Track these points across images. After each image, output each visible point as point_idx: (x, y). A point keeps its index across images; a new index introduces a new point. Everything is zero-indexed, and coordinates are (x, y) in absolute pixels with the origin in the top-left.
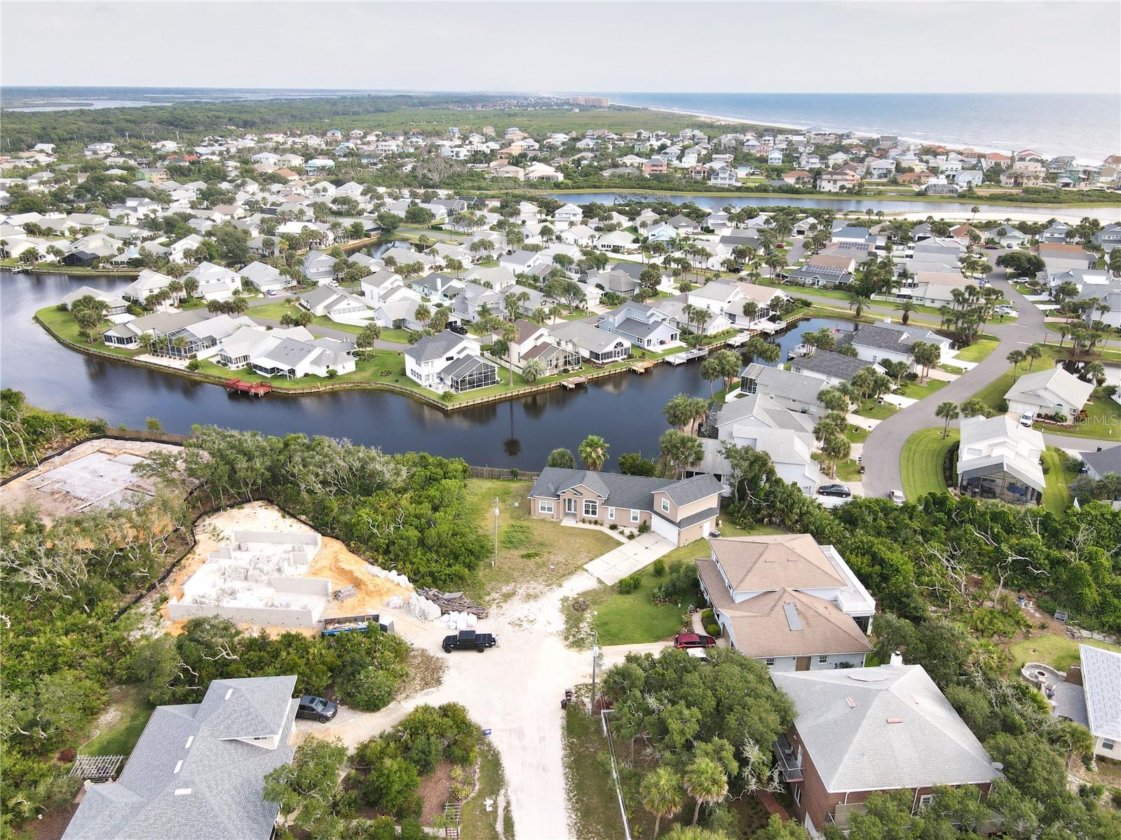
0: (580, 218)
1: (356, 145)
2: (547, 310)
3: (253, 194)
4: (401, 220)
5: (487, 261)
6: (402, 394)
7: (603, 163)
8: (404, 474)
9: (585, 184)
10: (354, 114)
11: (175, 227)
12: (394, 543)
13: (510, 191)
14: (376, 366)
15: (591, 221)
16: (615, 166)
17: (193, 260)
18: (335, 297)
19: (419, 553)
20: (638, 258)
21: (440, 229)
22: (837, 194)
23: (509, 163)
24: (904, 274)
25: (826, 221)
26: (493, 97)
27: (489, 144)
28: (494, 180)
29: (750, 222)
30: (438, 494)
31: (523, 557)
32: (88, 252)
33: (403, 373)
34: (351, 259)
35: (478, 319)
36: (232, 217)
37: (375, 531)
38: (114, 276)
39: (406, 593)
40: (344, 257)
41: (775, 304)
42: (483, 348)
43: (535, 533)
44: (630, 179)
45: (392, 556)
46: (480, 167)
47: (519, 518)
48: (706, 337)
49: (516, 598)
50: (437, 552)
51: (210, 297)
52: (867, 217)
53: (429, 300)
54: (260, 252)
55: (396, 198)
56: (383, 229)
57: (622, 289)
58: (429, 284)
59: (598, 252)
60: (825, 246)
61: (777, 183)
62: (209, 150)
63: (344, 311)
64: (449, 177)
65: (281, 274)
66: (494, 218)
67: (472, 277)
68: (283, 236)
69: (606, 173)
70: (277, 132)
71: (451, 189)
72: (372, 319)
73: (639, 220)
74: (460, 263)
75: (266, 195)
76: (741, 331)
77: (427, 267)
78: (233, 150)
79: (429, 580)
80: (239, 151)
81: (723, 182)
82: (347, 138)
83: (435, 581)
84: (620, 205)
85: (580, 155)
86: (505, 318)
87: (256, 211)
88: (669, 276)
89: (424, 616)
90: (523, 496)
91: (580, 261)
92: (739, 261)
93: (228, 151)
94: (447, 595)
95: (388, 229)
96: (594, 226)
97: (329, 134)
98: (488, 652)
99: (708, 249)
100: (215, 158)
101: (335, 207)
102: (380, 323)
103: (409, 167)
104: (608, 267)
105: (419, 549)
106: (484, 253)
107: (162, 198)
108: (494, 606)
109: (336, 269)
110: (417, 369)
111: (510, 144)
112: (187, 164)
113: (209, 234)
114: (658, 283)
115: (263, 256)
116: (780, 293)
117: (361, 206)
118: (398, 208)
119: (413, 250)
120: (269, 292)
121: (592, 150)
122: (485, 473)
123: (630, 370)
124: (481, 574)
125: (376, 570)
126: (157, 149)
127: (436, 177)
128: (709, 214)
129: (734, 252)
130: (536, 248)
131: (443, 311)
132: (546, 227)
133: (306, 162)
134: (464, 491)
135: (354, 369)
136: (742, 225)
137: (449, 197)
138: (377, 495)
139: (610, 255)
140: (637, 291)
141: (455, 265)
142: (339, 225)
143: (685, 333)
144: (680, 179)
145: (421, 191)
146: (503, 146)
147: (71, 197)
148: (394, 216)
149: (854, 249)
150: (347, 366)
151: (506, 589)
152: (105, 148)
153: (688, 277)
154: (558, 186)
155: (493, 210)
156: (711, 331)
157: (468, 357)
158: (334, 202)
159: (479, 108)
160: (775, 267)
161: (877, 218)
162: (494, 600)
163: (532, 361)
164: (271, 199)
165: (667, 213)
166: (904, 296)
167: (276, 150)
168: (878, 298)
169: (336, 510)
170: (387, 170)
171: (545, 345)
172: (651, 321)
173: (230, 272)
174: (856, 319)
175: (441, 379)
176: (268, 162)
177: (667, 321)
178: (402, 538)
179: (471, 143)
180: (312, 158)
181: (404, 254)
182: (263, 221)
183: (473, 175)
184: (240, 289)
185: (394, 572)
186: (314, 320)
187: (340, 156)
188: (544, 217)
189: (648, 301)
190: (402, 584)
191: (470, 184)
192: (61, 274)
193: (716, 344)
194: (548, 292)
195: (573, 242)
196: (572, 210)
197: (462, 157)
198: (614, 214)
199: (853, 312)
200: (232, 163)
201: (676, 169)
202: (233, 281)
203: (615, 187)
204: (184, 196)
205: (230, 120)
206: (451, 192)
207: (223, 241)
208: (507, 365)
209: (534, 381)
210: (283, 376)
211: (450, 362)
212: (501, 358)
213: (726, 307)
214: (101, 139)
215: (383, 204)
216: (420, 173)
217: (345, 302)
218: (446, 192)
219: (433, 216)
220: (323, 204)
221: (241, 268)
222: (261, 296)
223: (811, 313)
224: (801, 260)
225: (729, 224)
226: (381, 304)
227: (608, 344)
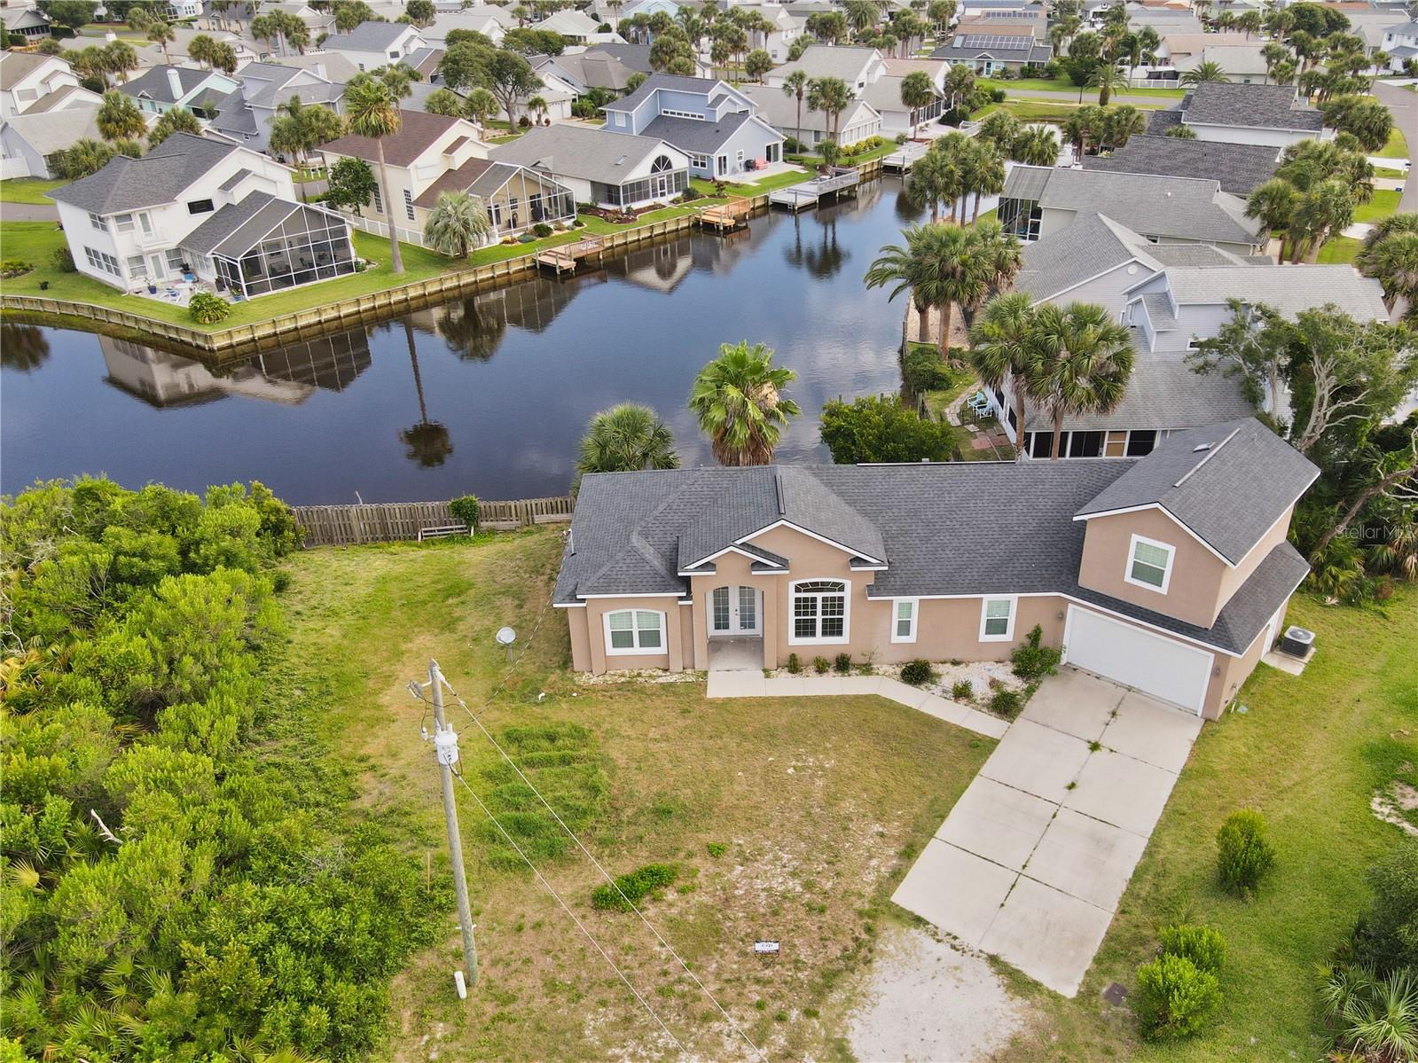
33: (62, 260)
110: (98, 241)
122: (359, 526)
123: (696, 225)
156: (849, 137)
157: (257, 198)
171: (474, 166)
172: (719, 113)
175: (186, 269)
209: (462, 258)
211: (204, 217)
227: (634, 163)
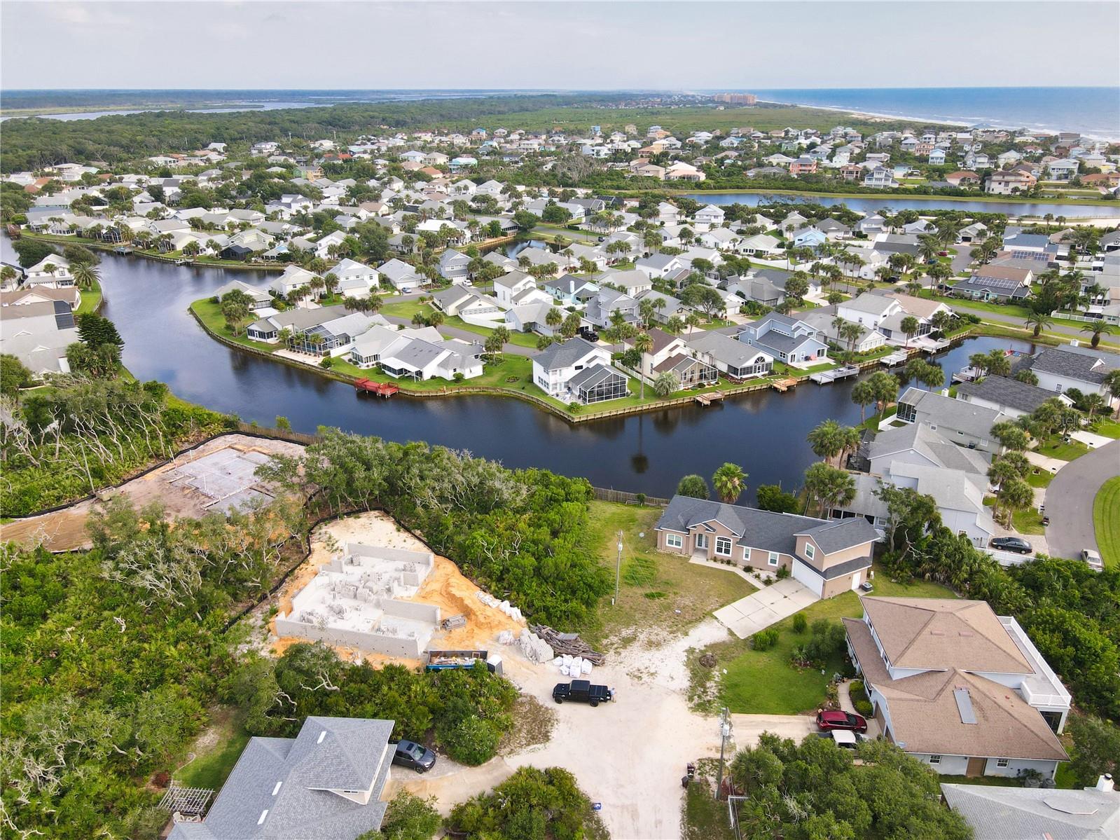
0: (721, 220)
1: (499, 143)
2: (683, 319)
3: (399, 191)
4: (538, 219)
5: (623, 264)
6: (527, 402)
7: (748, 162)
8: (524, 492)
9: (728, 184)
10: (499, 113)
11: (323, 223)
12: (508, 571)
13: (649, 191)
14: (503, 371)
15: (732, 223)
16: (761, 165)
17: (336, 255)
18: (467, 297)
19: (534, 584)
20: (783, 264)
21: (577, 229)
22: (1008, 196)
23: (650, 162)
24: (1093, 290)
25: (997, 226)
26: (637, 96)
27: (630, 142)
28: (634, 179)
29: (908, 227)
30: (557, 518)
31: (647, 596)
32: (243, 246)
33: (531, 380)
34: (486, 259)
35: (610, 326)
36: (377, 214)
37: (490, 555)
38: (264, 270)
39: (518, 628)
40: (479, 256)
41: (938, 319)
42: (613, 357)
43: (661, 569)
44: (776, 180)
45: (505, 584)
46: (620, 166)
47: (644, 550)
48: (857, 353)
49: (636, 644)
50: (554, 584)
51: (348, 294)
52: (1045, 223)
53: (561, 303)
54: (400, 249)
55: (534, 197)
56: (519, 228)
57: (764, 299)
58: (563, 286)
59: (740, 257)
60: (995, 255)
61: (939, 185)
62: (362, 148)
63: (476, 311)
64: (588, 176)
65: (416, 272)
66: (632, 219)
67: (606, 280)
68: (422, 233)
69: (751, 173)
70: (425, 132)
71: (590, 188)
72: (503, 321)
73: (784, 224)
74: (595, 265)
75: (410, 192)
76: (897, 348)
77: (560, 269)
78: (384, 149)
79: (543, 615)
80: (389, 149)
81: (878, 183)
82: (491, 137)
83: (549, 616)
84: (765, 207)
85: (723, 154)
86: (638, 325)
87: (400, 208)
88: (816, 285)
89: (535, 656)
90: (649, 526)
91: (720, 267)
92: (896, 269)
93: (379, 149)
94: (562, 635)
95: (524, 227)
96: (735, 229)
97: (474, 133)
98: (602, 707)
99: (861, 256)
100: (367, 156)
101: (474, 205)
102: (509, 326)
103: (549, 166)
104: (750, 275)
105: (535, 579)
106: (620, 255)
107: (314, 195)
108: (612, 652)
109: (470, 268)
110: (544, 376)
111: (651, 143)
112: (340, 162)
113: (353, 230)
114: (805, 292)
115: (403, 253)
116: (943, 307)
117: (500, 205)
118: (535, 207)
119: (548, 251)
120: (404, 290)
121: (736, 149)
122: (610, 496)
123: (770, 387)
124: (599, 613)
125: (488, 598)
126: (315, 148)
127: (575, 176)
128: (863, 217)
129: (890, 260)
130: (674, 252)
131: (575, 315)
132: (685, 229)
133: (451, 160)
134: (586, 515)
135: (481, 373)
136: (899, 231)
137: (587, 197)
138: (495, 514)
139: (753, 260)
140: (781, 301)
141: (590, 267)
142: (476, 223)
143: (833, 349)
144: (830, 179)
145: (560, 190)
146: (644, 145)
147: (234, 193)
148: (531, 215)
149: (1031, 259)
150: (474, 371)
151: (626, 632)
152: (269, 147)
153: (838, 286)
154: (699, 186)
155: (631, 211)
156: (863, 347)
157: (598, 366)
158: (474, 200)
159: (622, 107)
160: (937, 278)
161: (1057, 224)
162: (612, 644)
163: (665, 374)
164: (414, 196)
165: (815, 216)
166: (1093, 315)
167: (423, 149)
168: (1060, 316)
169: (451, 527)
170: (527, 169)
171: (680, 357)
172: (796, 335)
173: (368, 269)
174: (1033, 339)
175: (569, 389)
176: (415, 161)
177: (815, 334)
178: (517, 566)
179: (612, 141)
180: (456, 156)
181: (539, 254)
182: (405, 218)
183: (612, 174)
184: (378, 286)
185: (507, 603)
186: (445, 320)
187: (483, 154)
188: (683, 218)
189: (794, 312)
190: (514, 617)
191: (609, 183)
192: (217, 268)
193: (869, 362)
194: (685, 299)
195: (713, 246)
196: (714, 212)
197: (602, 156)
198: (758, 216)
199: (1030, 331)
200: (381, 162)
201: (826, 169)
202: (371, 278)
203: (760, 188)
204: (334, 192)
205: (383, 120)
206: (590, 191)
207: (366, 237)
208: (639, 376)
209: (667, 396)
210: (410, 378)
211: (580, 371)
212: (632, 369)
213: (881, 320)
214: (267, 139)
215: (521, 203)
216: (559, 172)
217: (477, 302)
218: (585, 191)
219: (570, 215)
220: (463, 202)
221: (379, 266)
222: (397, 293)
223: (979, 331)
224: (966, 270)
225: (884, 229)
226: (513, 306)
227: (747, 359)
